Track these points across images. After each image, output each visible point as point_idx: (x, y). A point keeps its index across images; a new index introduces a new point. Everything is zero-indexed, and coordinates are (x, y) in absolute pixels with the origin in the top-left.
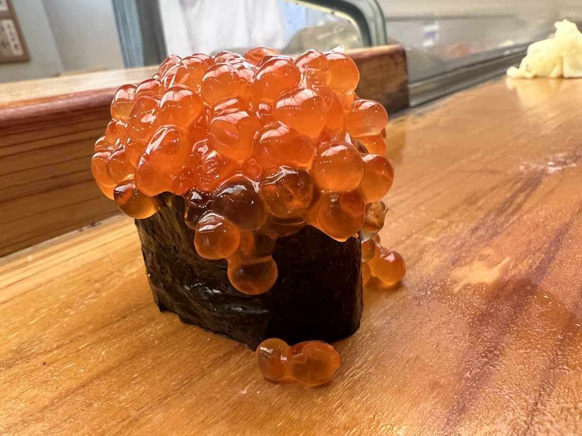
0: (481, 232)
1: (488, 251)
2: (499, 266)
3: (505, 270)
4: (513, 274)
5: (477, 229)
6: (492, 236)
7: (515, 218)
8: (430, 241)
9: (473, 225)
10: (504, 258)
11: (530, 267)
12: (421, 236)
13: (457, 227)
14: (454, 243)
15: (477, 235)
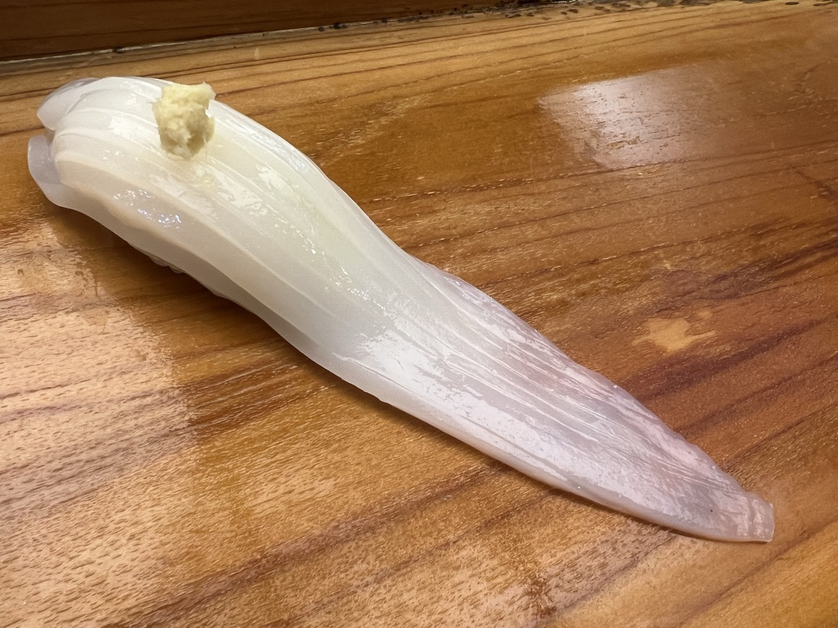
0: (723, 285)
1: (705, 314)
2: (697, 337)
3: (695, 346)
4: (698, 353)
5: (724, 277)
6: (729, 297)
7: (776, 285)
8: (666, 268)
9: (725, 270)
10: (710, 331)
11: (721, 354)
12: (662, 255)
13: (708, 262)
14: (684, 284)
15: (716, 287)
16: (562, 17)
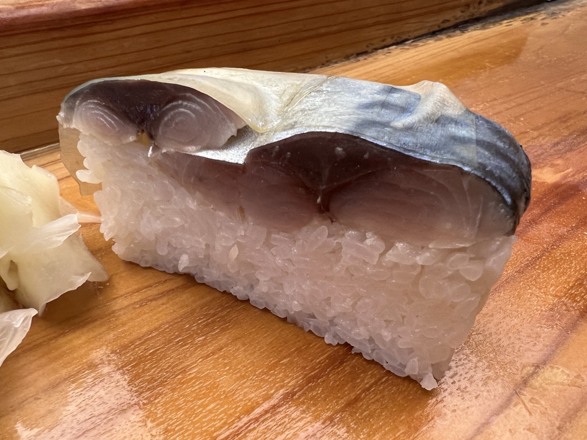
0: (560, 147)
1: (559, 162)
2: (562, 173)
3: (565, 177)
4: (569, 180)
6: (568, 151)
10: (568, 169)
11: (583, 178)
13: (543, 139)
16: (384, 56)
